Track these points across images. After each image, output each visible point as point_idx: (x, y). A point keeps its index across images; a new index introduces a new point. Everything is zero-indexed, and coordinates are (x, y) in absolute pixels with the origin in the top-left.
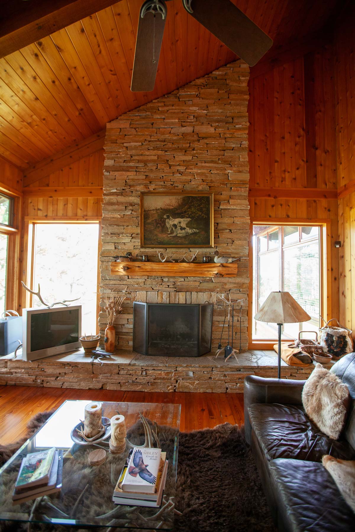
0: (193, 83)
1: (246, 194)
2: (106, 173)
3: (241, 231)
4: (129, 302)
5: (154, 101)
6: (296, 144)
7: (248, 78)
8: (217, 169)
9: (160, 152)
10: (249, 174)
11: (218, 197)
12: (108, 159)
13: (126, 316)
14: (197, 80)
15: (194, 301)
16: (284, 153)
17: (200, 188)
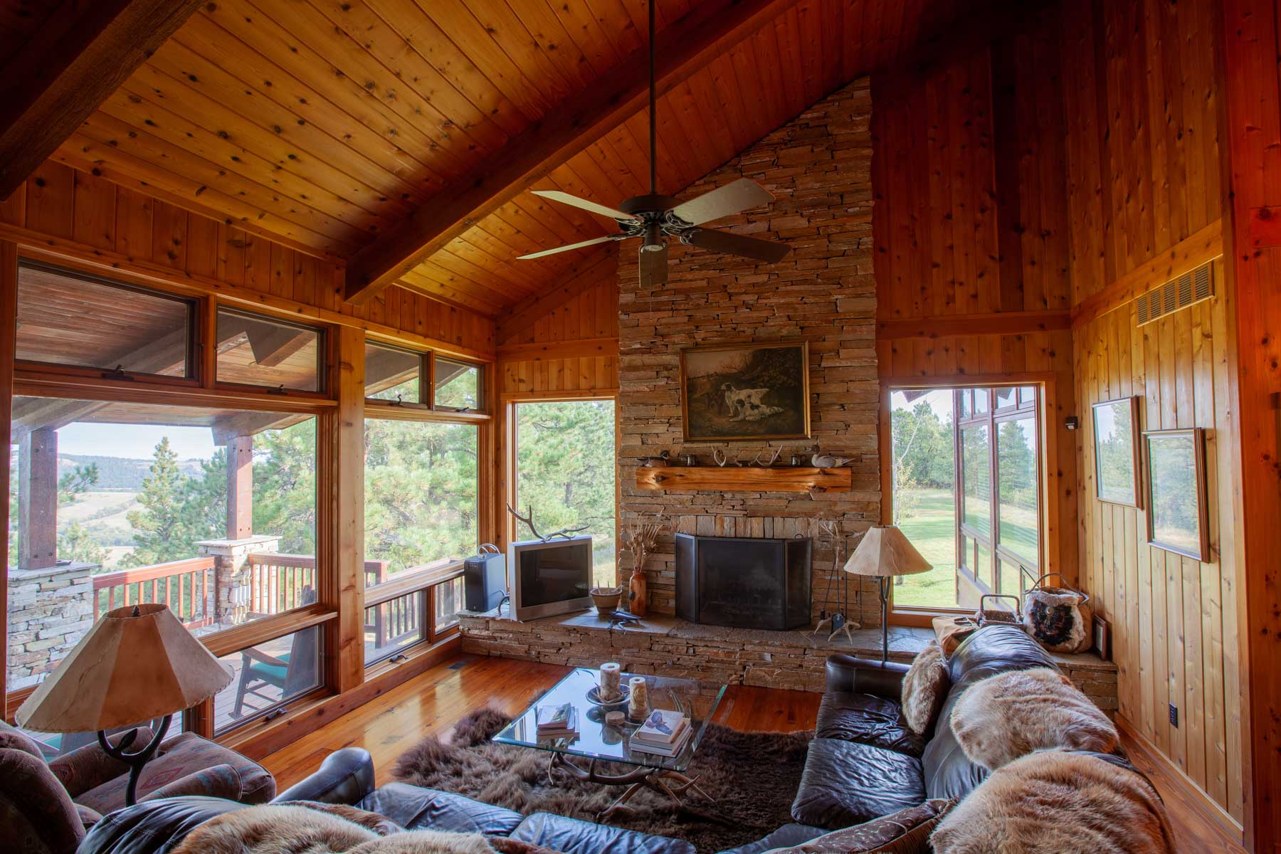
0: (766, 141)
1: (872, 336)
2: (623, 317)
3: (862, 407)
4: (668, 533)
5: (697, 183)
6: (977, 226)
7: (868, 116)
8: (814, 294)
9: (711, 273)
10: (875, 299)
11: (818, 345)
12: (626, 291)
13: (663, 557)
14: (772, 135)
15: (778, 534)
16: (951, 247)
17: (784, 332)
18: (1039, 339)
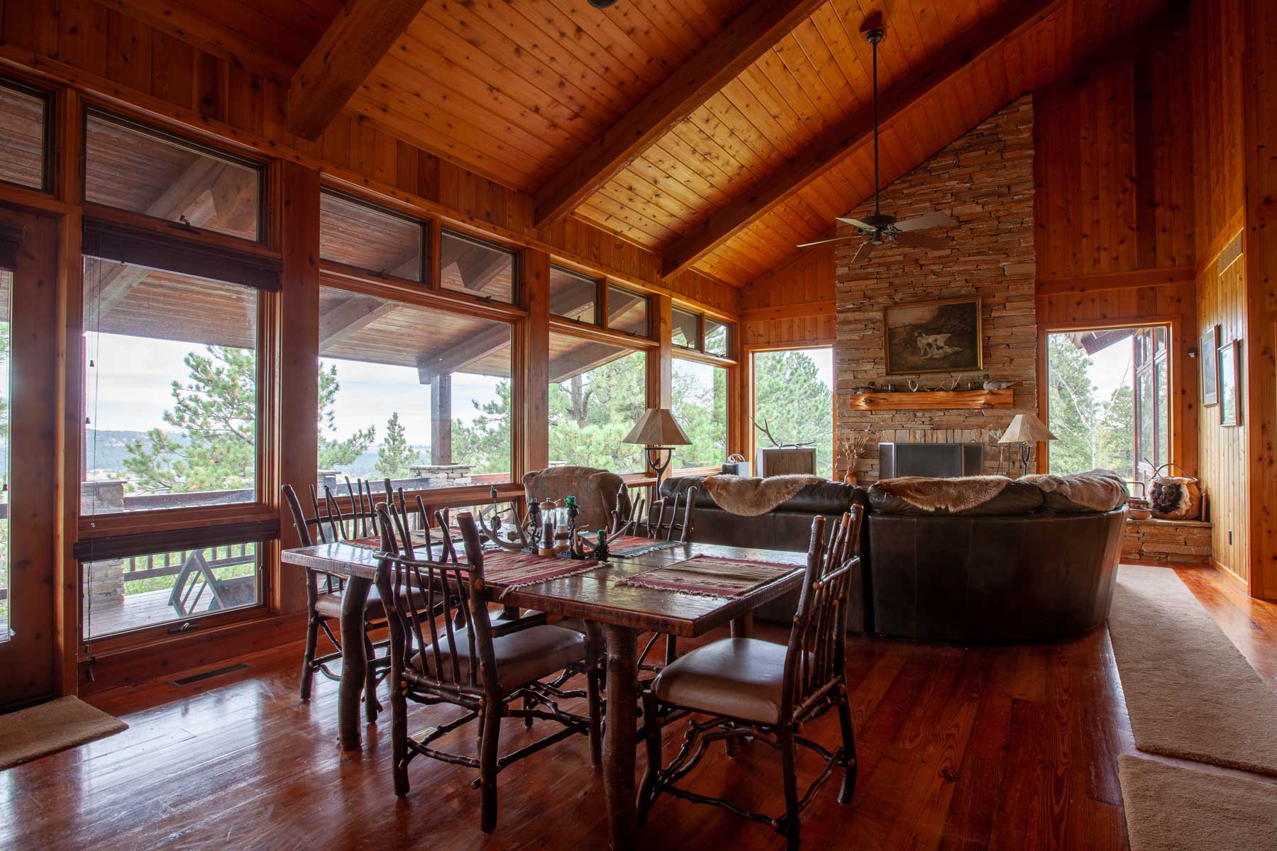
0: (949, 148)
1: (1033, 292)
2: (839, 285)
3: (1024, 345)
4: (873, 443)
5: (896, 182)
6: (1119, 204)
7: (1031, 125)
8: (986, 262)
10: (1035, 264)
11: (989, 301)
12: (841, 266)
13: (870, 461)
14: (954, 143)
15: (957, 441)
16: (1098, 222)
17: (963, 292)
18: (1169, 289)
